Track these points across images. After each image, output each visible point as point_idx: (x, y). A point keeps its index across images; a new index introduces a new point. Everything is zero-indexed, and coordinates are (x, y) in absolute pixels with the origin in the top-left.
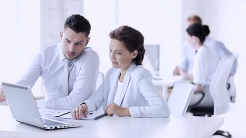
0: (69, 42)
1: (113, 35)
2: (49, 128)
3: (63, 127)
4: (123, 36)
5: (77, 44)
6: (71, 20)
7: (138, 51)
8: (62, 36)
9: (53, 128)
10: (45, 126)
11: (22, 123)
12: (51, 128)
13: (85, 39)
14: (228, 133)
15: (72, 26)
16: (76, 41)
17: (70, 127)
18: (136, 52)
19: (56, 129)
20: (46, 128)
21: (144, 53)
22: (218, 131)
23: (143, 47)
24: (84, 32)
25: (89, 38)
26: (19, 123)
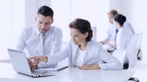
0: (41, 23)
1: (71, 26)
2: (35, 76)
3: (44, 76)
4: (77, 26)
5: (46, 24)
6: (41, 10)
7: (88, 32)
8: (36, 20)
9: (38, 76)
10: (33, 75)
11: (19, 73)
12: (37, 76)
13: (51, 20)
14: (137, 79)
15: (42, 13)
16: (45, 22)
17: (48, 75)
18: (87, 33)
19: (39, 76)
20: (34, 76)
21: (92, 32)
22: (131, 78)
23: (91, 29)
24: (50, 16)
25: (53, 19)
26: (17, 73)
